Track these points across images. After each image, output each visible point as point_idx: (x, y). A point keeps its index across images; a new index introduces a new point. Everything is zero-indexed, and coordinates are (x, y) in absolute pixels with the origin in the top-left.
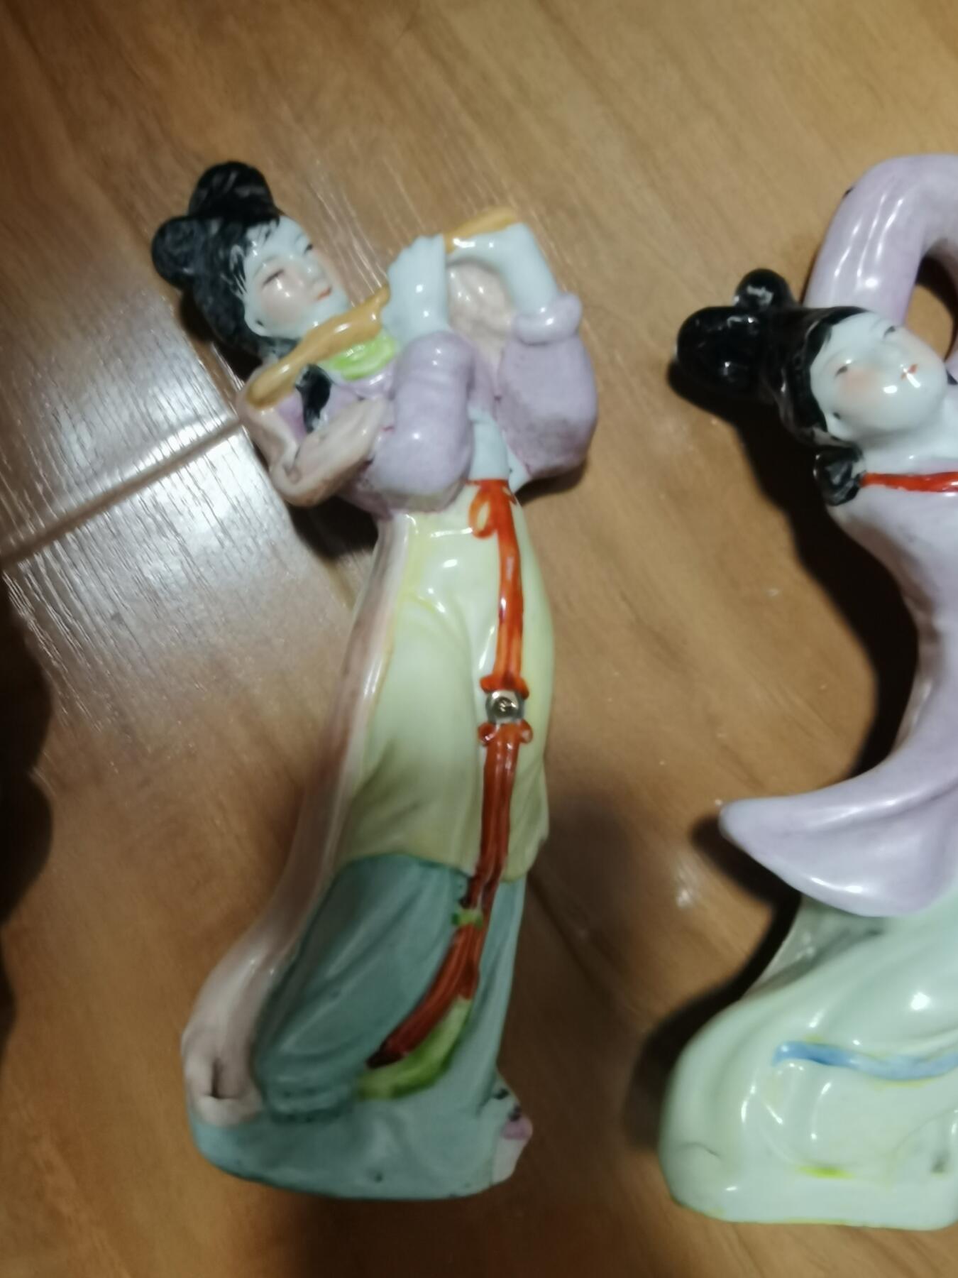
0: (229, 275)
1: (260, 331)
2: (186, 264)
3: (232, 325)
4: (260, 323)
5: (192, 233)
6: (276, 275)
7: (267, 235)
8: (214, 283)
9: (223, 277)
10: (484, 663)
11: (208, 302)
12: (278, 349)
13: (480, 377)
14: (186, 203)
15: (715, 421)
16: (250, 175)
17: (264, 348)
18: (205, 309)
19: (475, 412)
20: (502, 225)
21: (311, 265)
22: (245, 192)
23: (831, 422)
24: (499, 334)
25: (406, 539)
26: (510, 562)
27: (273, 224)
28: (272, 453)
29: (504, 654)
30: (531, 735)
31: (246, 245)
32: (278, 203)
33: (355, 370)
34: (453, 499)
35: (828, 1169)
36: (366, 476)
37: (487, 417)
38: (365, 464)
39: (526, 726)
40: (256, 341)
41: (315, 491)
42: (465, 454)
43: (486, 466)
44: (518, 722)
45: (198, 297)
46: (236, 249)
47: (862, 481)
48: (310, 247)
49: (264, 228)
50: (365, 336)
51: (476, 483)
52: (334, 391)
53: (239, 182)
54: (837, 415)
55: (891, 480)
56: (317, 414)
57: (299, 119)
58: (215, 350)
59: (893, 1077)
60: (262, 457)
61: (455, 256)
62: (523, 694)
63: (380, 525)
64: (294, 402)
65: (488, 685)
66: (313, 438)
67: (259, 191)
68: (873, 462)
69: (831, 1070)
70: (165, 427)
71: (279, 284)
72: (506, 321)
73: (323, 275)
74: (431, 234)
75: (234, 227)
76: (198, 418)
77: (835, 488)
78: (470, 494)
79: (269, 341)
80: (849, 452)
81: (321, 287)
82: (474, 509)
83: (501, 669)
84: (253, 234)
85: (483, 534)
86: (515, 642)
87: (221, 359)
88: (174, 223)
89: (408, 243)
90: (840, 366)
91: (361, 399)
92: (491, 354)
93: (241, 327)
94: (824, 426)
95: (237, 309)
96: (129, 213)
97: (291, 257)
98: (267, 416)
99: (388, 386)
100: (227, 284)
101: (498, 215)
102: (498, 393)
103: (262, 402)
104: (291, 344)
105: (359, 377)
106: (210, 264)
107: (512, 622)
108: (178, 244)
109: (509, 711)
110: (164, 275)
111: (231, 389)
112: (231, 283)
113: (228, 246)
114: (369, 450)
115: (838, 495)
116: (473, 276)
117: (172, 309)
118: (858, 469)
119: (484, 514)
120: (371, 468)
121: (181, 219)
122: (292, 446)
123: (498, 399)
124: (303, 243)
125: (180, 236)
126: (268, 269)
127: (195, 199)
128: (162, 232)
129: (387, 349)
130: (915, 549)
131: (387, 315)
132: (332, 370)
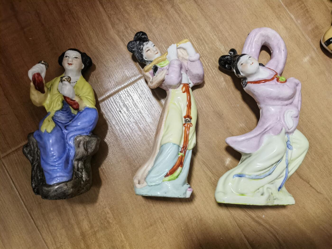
0: (140, 50)
1: (146, 60)
2: (133, 49)
3: (141, 59)
4: (146, 58)
5: (134, 43)
6: (148, 50)
7: (147, 44)
8: (138, 52)
9: (139, 51)
10: (184, 114)
11: (137, 55)
12: (149, 63)
13: (183, 67)
14: (133, 38)
15: (227, 76)
16: (144, 34)
17: (147, 62)
18: (136, 56)
19: (182, 72)
20: (186, 42)
21: (155, 48)
22: (143, 37)
23: (241, 73)
24: (186, 60)
25: (171, 93)
26: (189, 97)
27: (148, 42)
28: (148, 80)
29: (188, 112)
30: (192, 125)
31: (143, 45)
32: (149, 39)
33: (162, 66)
34: (179, 87)
35: (242, 194)
36: (164, 83)
37: (185, 73)
38: (163, 80)
39: (191, 124)
40: (145, 61)
41: (155, 85)
42: (180, 78)
43: (184, 81)
44: (190, 123)
45: (135, 54)
46: (142, 46)
47: (247, 83)
48: (154, 46)
49: (147, 43)
50: (164, 60)
51: (183, 84)
52: (158, 69)
53: (142, 35)
54: (242, 72)
55: (251, 82)
56: (156, 72)
57: (153, 24)
58: (138, 64)
59: (252, 179)
60: (147, 82)
61: (178, 47)
62: (191, 119)
63: (167, 92)
64: (152, 71)
65: (185, 117)
66: (155, 76)
67: (146, 36)
68: (249, 80)
69: (243, 178)
70: (129, 77)
71: (149, 52)
72: (187, 58)
73: (157, 50)
74: (174, 44)
75: (142, 42)
76: (135, 76)
77: (244, 85)
78: (182, 86)
79: (148, 61)
80: (245, 78)
81: (156, 52)
82: (182, 88)
83: (187, 115)
84: (144, 43)
85: (184, 92)
86: (190, 110)
87: (139, 65)
88: (131, 42)
89: (170, 45)
90: (241, 64)
91: (163, 70)
92: (185, 63)
93: (143, 59)
94: (240, 74)
95: (142, 56)
96: (122, 40)
97: (151, 47)
98: (147, 74)
99: (167, 68)
100: (140, 52)
101: (186, 40)
102: (187, 70)
103: (146, 71)
104: (151, 61)
105: (163, 67)
106: (137, 49)
107: (189, 106)
108: (132, 45)
109: (188, 121)
110: (129, 51)
111: (141, 70)
112: (141, 52)
113: (140, 46)
114: (164, 78)
115: (244, 86)
116: (182, 50)
117: (131, 56)
118: (247, 81)
119: (184, 89)
120: (165, 81)
121: (132, 41)
122: (151, 78)
123: (187, 71)
124: (153, 45)
125: (132, 44)
126: (147, 49)
127: (135, 38)
128: (129, 43)
129: (167, 62)
130: (255, 93)
131: (167, 56)
132: (158, 66)
